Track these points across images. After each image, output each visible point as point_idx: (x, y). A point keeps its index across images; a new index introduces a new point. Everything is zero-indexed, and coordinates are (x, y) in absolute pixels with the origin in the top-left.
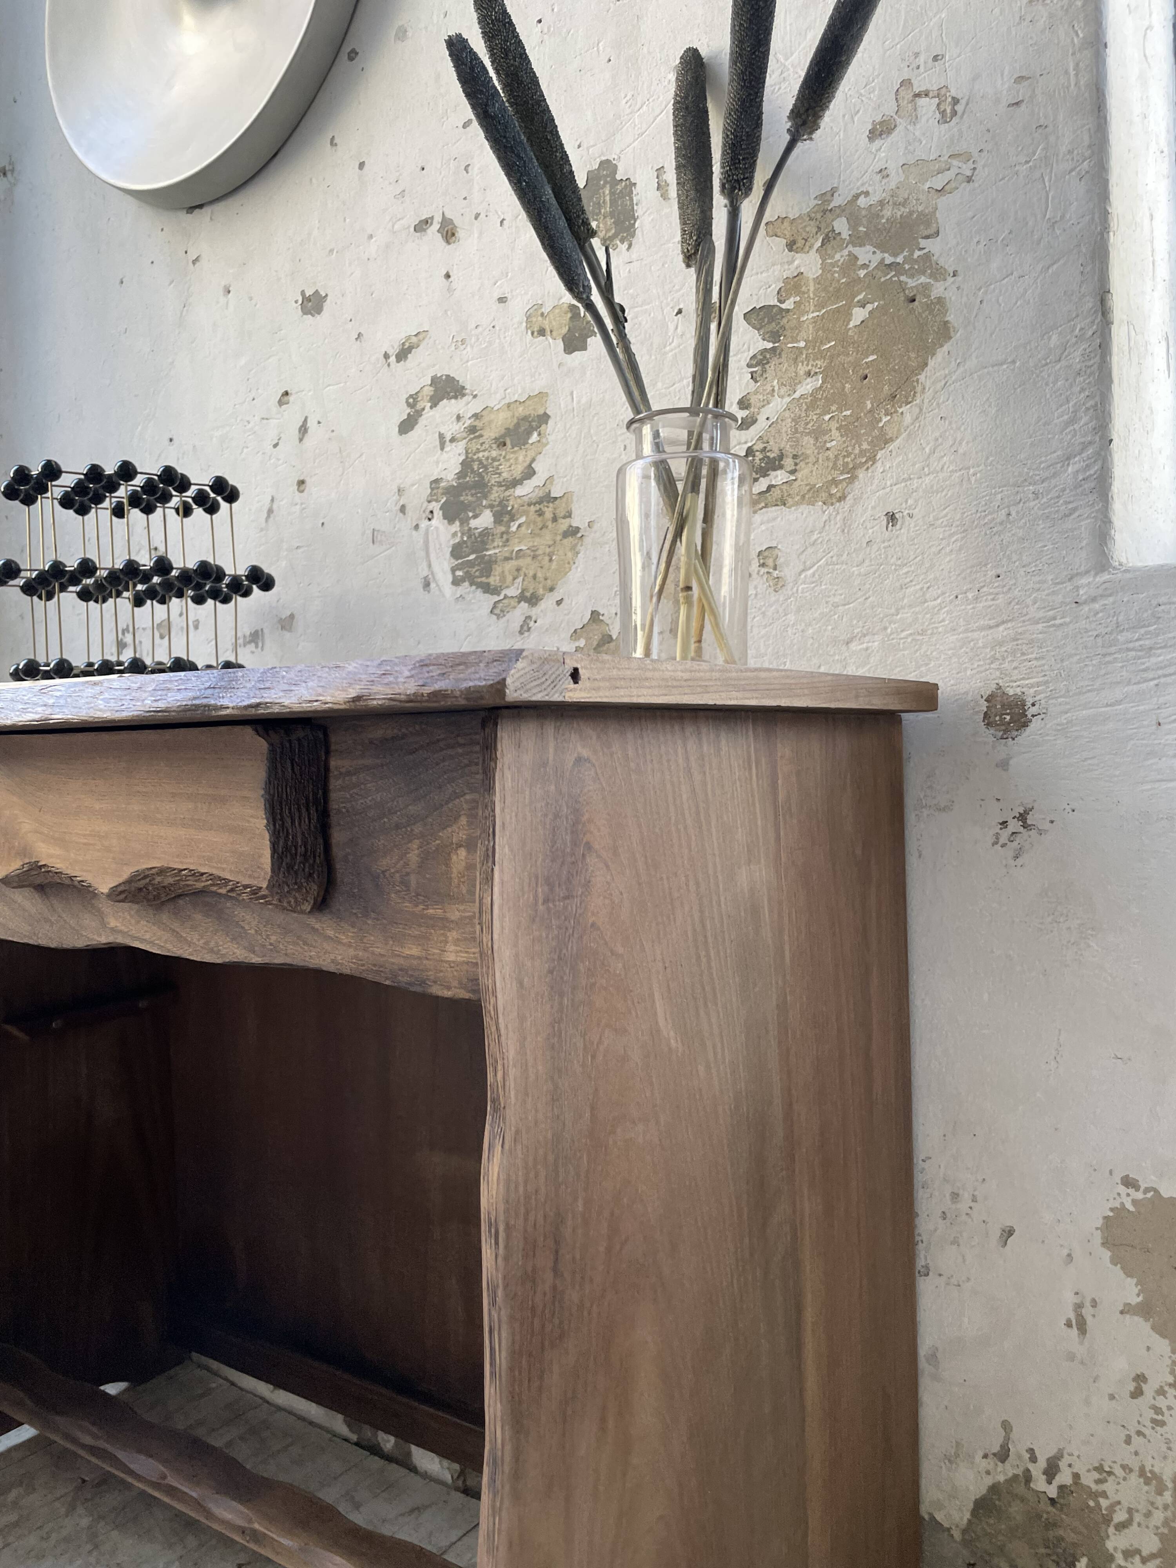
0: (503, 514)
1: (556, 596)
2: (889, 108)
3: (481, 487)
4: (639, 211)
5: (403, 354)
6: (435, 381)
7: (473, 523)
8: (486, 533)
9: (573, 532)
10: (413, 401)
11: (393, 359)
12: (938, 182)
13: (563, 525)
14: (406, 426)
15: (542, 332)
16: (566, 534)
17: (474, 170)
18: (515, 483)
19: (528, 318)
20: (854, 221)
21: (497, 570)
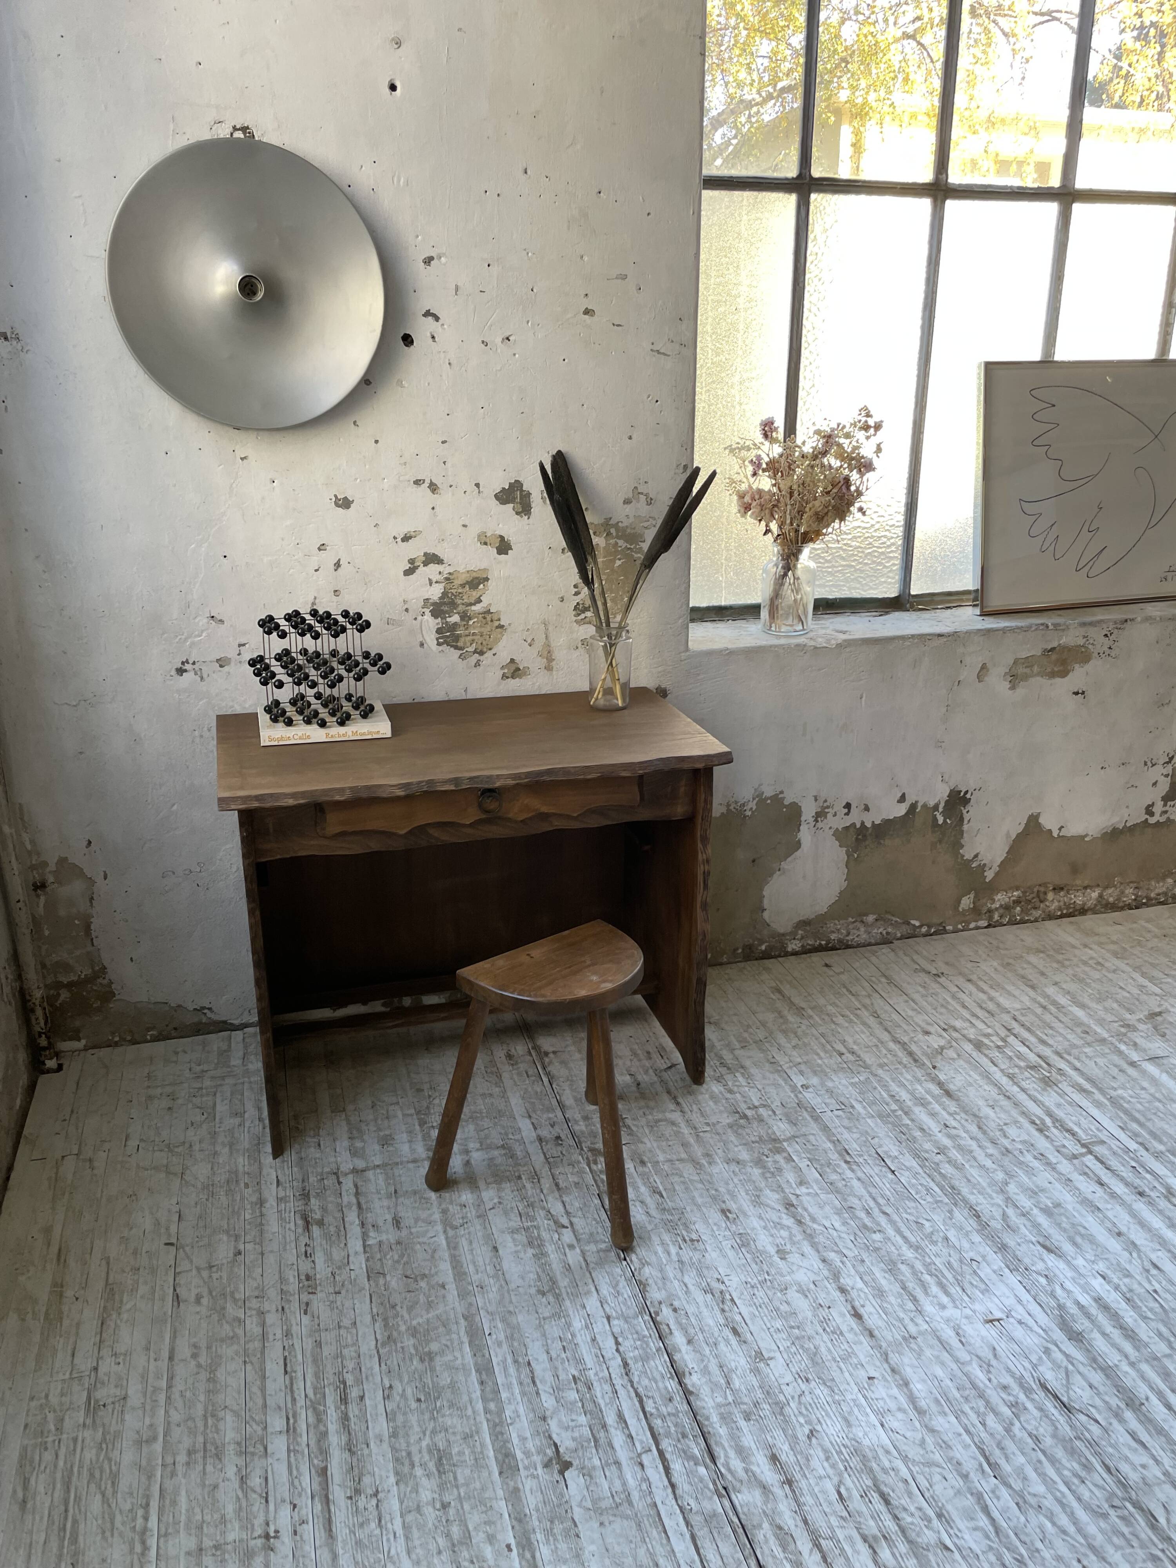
0: (465, 617)
1: (493, 651)
2: (631, 496)
3: (453, 605)
4: (533, 505)
5: (406, 539)
6: (425, 554)
7: (448, 620)
8: (455, 624)
9: (501, 627)
10: (412, 561)
11: (399, 540)
12: (646, 524)
13: (496, 623)
14: (408, 572)
15: (486, 544)
16: (497, 627)
17: (448, 464)
18: (471, 604)
19: (479, 536)
20: (617, 530)
21: (462, 640)
